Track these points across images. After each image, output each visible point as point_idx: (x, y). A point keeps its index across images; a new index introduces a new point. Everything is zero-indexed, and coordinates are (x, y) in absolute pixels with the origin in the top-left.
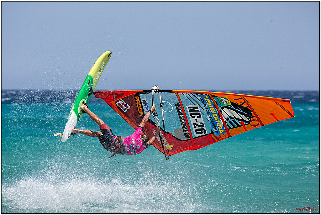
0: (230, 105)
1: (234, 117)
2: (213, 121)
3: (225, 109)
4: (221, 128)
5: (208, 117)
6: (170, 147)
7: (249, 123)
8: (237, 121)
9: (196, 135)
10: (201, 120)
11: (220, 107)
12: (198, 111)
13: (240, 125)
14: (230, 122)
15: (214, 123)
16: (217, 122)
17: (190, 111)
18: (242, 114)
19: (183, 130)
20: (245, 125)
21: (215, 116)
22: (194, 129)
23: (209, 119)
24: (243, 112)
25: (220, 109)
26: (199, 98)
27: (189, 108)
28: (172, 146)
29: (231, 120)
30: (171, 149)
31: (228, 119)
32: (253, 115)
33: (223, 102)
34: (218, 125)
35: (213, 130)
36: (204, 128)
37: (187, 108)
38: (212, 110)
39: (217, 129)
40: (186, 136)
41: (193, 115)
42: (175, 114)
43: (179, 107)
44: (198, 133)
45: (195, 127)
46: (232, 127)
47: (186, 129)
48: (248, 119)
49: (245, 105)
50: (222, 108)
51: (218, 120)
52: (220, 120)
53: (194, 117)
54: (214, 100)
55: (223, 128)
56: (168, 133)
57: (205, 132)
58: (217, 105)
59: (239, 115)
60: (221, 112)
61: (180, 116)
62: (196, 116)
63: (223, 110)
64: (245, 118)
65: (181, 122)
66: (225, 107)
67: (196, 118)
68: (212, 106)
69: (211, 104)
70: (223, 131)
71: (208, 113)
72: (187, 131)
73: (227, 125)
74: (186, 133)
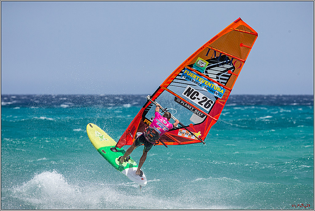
0: (209, 65)
1: (220, 72)
2: (210, 89)
3: (209, 71)
4: (219, 89)
5: (203, 89)
6: (198, 134)
7: (234, 68)
8: (225, 74)
9: (208, 110)
10: (201, 96)
11: (204, 73)
12: (193, 90)
13: (230, 75)
14: (221, 79)
15: (211, 90)
16: (213, 87)
17: (188, 96)
18: (223, 64)
19: (196, 114)
20: (233, 72)
21: (207, 83)
22: (203, 107)
23: (206, 90)
24: (222, 62)
25: (205, 74)
26: (183, 78)
27: (185, 94)
28: (200, 132)
29: (220, 76)
30: (201, 135)
31: (217, 78)
32: (230, 58)
33: (202, 66)
34: (215, 88)
35: (216, 95)
36: (208, 99)
37: (184, 95)
38: (202, 80)
39: (217, 92)
40: (202, 117)
41: (193, 98)
42: (181, 108)
43: (178, 100)
44: (207, 108)
45: (202, 105)
46: (225, 81)
47: (197, 112)
48: (230, 65)
49: (218, 55)
50: (206, 72)
51: (212, 85)
52: (213, 84)
53: (195, 98)
54: (195, 71)
55: (220, 88)
56: (189, 126)
57: (212, 102)
58: (200, 72)
59: (222, 67)
60: (208, 76)
61: (185, 106)
62: (195, 96)
63: (208, 73)
64: (228, 66)
65: (190, 110)
66: (207, 69)
67: (197, 97)
68: (198, 77)
69: (196, 76)
70: (223, 90)
71: (201, 85)
72: (199, 113)
73: (221, 82)
74: (201, 115)
